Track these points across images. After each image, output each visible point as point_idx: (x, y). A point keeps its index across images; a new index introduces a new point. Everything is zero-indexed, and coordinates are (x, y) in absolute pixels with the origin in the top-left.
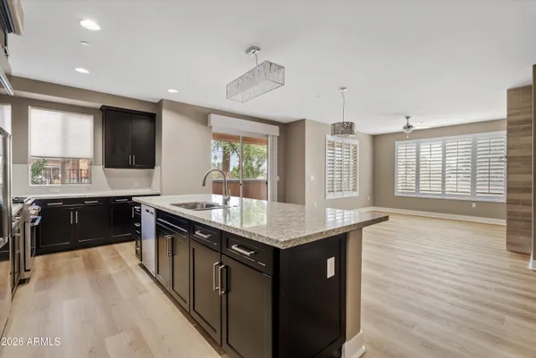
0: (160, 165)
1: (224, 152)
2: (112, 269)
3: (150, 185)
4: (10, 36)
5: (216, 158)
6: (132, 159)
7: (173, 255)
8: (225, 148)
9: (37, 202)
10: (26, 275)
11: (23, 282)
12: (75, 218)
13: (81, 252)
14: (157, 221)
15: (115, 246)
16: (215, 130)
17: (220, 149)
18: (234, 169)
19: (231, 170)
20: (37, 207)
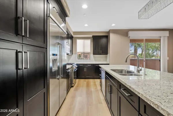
0: (109, 53)
1: (135, 48)
2: (93, 89)
3: (106, 60)
4: (67, 18)
5: (131, 50)
6: (101, 52)
7: (111, 93)
8: (135, 46)
9: (77, 64)
10: (73, 85)
11: (72, 87)
12: (85, 70)
13: (87, 80)
14: (106, 76)
15: (95, 80)
16: (131, 38)
17: (133, 47)
18: (139, 54)
19: (138, 55)
20: (76, 66)
